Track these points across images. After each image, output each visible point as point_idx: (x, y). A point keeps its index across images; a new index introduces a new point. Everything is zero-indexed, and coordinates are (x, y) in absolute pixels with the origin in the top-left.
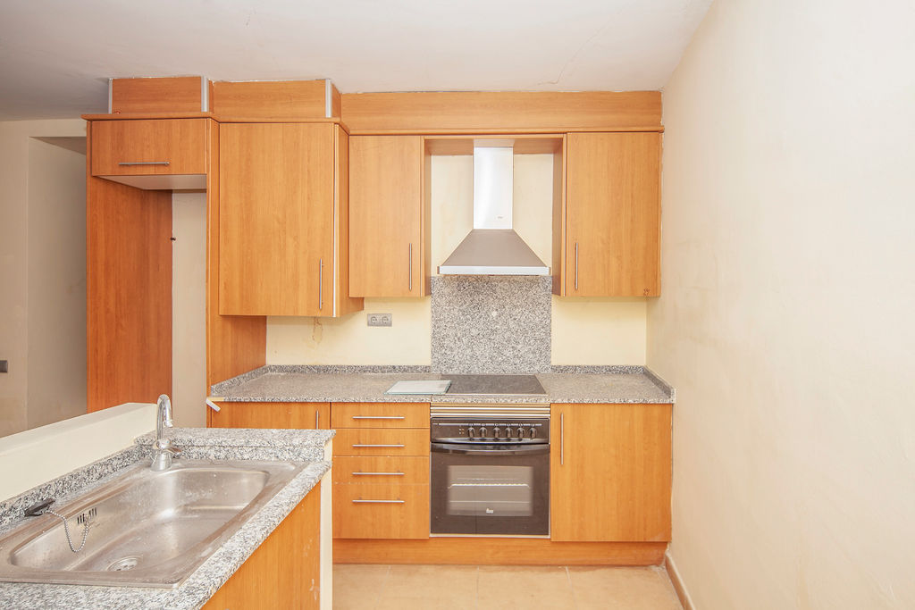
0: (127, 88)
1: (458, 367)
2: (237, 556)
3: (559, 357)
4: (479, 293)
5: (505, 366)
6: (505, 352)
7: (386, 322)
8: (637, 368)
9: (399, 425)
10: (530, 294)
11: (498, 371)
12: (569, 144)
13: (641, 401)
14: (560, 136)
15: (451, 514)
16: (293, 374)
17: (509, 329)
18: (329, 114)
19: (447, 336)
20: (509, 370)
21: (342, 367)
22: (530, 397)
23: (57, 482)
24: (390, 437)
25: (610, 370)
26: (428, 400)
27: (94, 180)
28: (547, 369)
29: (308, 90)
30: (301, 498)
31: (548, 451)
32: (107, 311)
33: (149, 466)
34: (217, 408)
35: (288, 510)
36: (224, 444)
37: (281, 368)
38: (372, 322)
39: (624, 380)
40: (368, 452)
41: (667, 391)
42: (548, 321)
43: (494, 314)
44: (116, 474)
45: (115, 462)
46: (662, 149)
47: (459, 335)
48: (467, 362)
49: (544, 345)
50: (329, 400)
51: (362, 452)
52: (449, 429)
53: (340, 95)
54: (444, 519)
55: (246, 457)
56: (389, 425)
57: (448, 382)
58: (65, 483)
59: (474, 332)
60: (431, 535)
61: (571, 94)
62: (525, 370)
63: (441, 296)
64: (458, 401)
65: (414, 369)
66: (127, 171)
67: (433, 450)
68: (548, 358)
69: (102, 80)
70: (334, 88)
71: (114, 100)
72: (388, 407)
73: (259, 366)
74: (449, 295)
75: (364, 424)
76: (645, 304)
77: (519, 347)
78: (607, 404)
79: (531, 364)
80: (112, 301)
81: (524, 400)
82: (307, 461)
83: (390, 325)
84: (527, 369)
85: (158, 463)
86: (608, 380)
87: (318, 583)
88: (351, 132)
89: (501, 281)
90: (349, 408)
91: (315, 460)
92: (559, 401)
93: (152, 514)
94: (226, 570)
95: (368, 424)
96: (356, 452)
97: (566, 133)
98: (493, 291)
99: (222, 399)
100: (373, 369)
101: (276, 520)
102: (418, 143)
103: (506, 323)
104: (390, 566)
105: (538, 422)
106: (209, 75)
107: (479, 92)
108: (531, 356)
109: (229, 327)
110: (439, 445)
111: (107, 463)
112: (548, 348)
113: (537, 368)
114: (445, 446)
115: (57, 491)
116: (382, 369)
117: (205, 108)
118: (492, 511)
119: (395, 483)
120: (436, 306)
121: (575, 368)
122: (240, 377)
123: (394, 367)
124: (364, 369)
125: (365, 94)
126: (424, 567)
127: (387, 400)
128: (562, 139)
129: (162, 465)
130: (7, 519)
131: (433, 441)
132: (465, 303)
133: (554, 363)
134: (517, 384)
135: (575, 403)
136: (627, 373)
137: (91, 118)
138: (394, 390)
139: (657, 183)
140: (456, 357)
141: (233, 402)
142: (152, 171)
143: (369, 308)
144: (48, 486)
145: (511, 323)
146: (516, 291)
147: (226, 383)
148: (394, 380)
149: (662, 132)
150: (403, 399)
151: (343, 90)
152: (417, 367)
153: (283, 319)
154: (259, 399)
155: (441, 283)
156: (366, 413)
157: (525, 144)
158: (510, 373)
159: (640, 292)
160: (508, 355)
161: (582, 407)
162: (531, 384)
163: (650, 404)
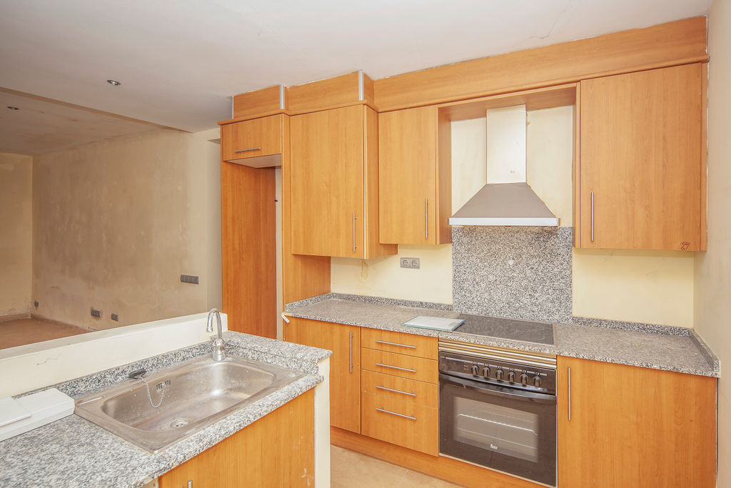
0: (241, 101)
1: (477, 309)
2: (206, 440)
3: (581, 308)
4: (496, 243)
5: (522, 312)
6: (523, 299)
7: (414, 264)
8: (680, 330)
9: (412, 353)
10: (549, 244)
11: (515, 317)
12: (583, 92)
13: (670, 368)
14: (573, 85)
15: (458, 440)
16: (348, 301)
17: (525, 277)
18: (361, 98)
19: (467, 280)
20: (526, 316)
21: (381, 299)
22: (534, 346)
23: (153, 359)
24: (405, 362)
25: (644, 329)
26: (435, 335)
27: (225, 164)
28: (567, 319)
29: (347, 81)
30: (283, 403)
31: (554, 403)
32: (234, 249)
33: (211, 356)
34: (288, 321)
35: (266, 411)
36: (256, 349)
37: (340, 296)
38: (404, 264)
39: (658, 342)
40: (388, 372)
41: (711, 362)
42: (569, 272)
43: (511, 262)
44: (194, 359)
45: (194, 351)
46: (707, 82)
47: (477, 280)
48: (485, 304)
49: (564, 295)
50: (358, 324)
51: (384, 370)
52: (455, 363)
53: (372, 82)
54: (450, 443)
55: (269, 361)
56: (404, 352)
57: (460, 321)
58: (159, 361)
59: (492, 278)
60: (441, 454)
61: (587, 41)
62: (544, 318)
63: (461, 244)
64: (461, 339)
65: (438, 306)
66: (242, 156)
67: (440, 379)
68: (568, 310)
69: (228, 98)
70: (365, 76)
71: (235, 110)
72: (403, 337)
73: (325, 292)
74: (468, 244)
75: (384, 348)
76: (691, 260)
77: (537, 295)
78: (623, 365)
79: (549, 313)
80: (237, 242)
81: (527, 348)
82: (306, 373)
83: (418, 268)
84: (545, 317)
85: (216, 356)
86: (637, 339)
87: (311, 471)
88: (380, 110)
89: (517, 232)
90: (374, 333)
91: (311, 373)
92: (566, 354)
93: (210, 391)
94: (192, 449)
95: (388, 349)
96: (379, 370)
97: (579, 81)
98: (510, 241)
99: (291, 315)
100: (405, 303)
101: (251, 417)
102: (434, 111)
103: (523, 271)
104: (407, 471)
105: (543, 372)
106: (285, 84)
107: (488, 58)
108: (550, 305)
109: (299, 263)
110: (445, 377)
111: (189, 350)
112: (569, 299)
113: (557, 317)
114: (452, 379)
115: (153, 365)
116: (412, 304)
117: (282, 107)
118: (495, 448)
119: (409, 403)
120: (456, 253)
121: (600, 322)
122: (308, 300)
123: (421, 303)
124: (398, 303)
125: (392, 78)
126: (435, 481)
127: (401, 330)
128: (575, 88)
129: (220, 358)
130: (120, 378)
131: (441, 372)
132: (483, 251)
133: (575, 314)
134: (535, 331)
135: (583, 359)
136: (667, 334)
137: (223, 123)
138: (411, 323)
139: (701, 122)
140: (475, 300)
141: (297, 318)
142: (252, 154)
143: (402, 253)
144: (147, 361)
145: (528, 272)
146: (533, 242)
147: (296, 303)
148: (418, 314)
149: (706, 61)
150: (414, 332)
151: (375, 76)
152: (440, 305)
153: (342, 260)
154: (313, 318)
155: (461, 233)
156: (386, 338)
157: (536, 100)
158: (527, 320)
159: (677, 246)
160: (526, 302)
161: (593, 365)
162: (545, 333)
163: (682, 374)
